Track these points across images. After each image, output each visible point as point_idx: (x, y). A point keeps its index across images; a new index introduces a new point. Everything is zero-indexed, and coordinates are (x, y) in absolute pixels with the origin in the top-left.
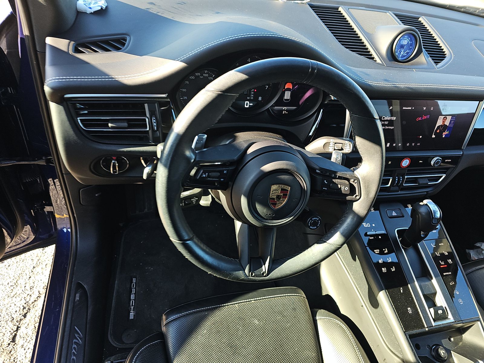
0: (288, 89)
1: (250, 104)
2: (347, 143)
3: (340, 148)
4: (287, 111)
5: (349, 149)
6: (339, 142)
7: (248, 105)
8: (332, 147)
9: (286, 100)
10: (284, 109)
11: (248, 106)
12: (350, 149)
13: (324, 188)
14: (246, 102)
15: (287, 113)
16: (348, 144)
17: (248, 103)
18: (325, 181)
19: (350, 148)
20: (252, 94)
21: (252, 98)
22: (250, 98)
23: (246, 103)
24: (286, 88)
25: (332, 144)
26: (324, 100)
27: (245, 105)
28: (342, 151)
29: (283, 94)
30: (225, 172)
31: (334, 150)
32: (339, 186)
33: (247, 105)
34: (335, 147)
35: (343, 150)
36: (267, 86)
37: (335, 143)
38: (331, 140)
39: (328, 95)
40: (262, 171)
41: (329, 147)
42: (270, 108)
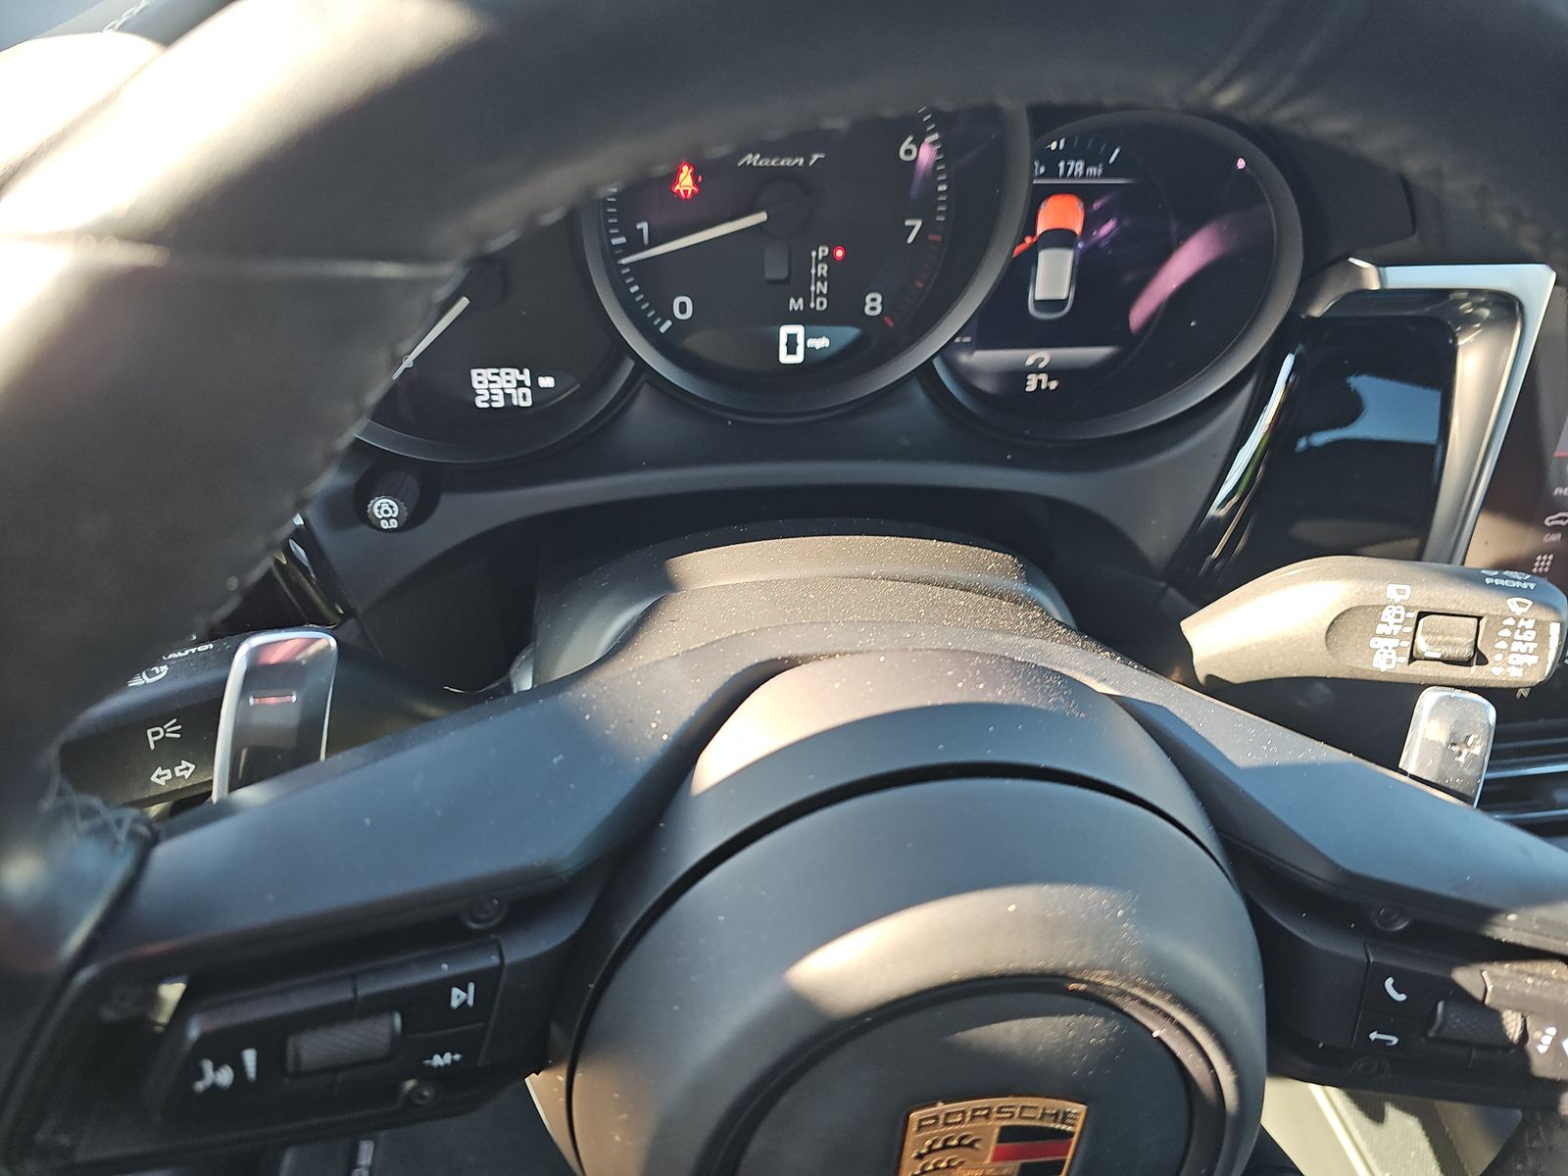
0: (1061, 238)
1: (811, 343)
2: (1519, 611)
3: (1466, 652)
4: (1052, 372)
5: (1534, 659)
6: (1452, 608)
7: (800, 349)
8: (1395, 642)
9: (1043, 305)
10: (1030, 362)
11: (798, 358)
12: (1543, 660)
13: (1374, 1036)
14: (785, 331)
15: (1053, 385)
16: (1530, 624)
17: (800, 340)
18: (1389, 982)
19: (1541, 651)
20: (822, 279)
21: (820, 305)
22: (806, 303)
23: (783, 340)
24: (1040, 231)
25: (1392, 622)
26: (1307, 291)
27: (783, 349)
28: (1474, 668)
29: (1021, 271)
30: (457, 997)
31: (1412, 659)
32: (1513, 1026)
33: (792, 350)
34: (1420, 639)
35: (1482, 660)
36: (918, 224)
37: (1421, 615)
38: (1392, 591)
39: (1333, 263)
40: (798, 1003)
41: (1374, 643)
42: (937, 363)
